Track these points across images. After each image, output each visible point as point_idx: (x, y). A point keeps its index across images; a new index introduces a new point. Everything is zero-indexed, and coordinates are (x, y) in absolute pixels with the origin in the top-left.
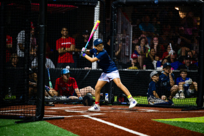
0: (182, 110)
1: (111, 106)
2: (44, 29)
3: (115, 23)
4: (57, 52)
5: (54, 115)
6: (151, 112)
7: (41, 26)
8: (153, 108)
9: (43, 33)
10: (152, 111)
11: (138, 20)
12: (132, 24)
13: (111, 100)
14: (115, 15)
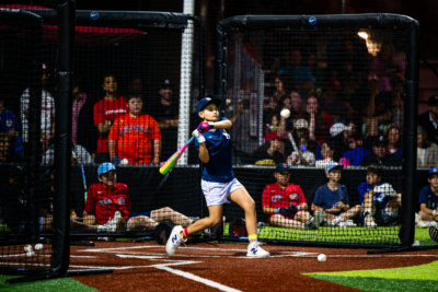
0: (369, 253)
1: (215, 246)
2: (67, 80)
3: (223, 67)
4: (96, 129)
5: (91, 264)
6: (301, 258)
7: (62, 73)
8: (307, 249)
9: (67, 89)
10: (303, 254)
11: (277, 59)
12: (263, 68)
13: (217, 233)
14: (225, 48)
